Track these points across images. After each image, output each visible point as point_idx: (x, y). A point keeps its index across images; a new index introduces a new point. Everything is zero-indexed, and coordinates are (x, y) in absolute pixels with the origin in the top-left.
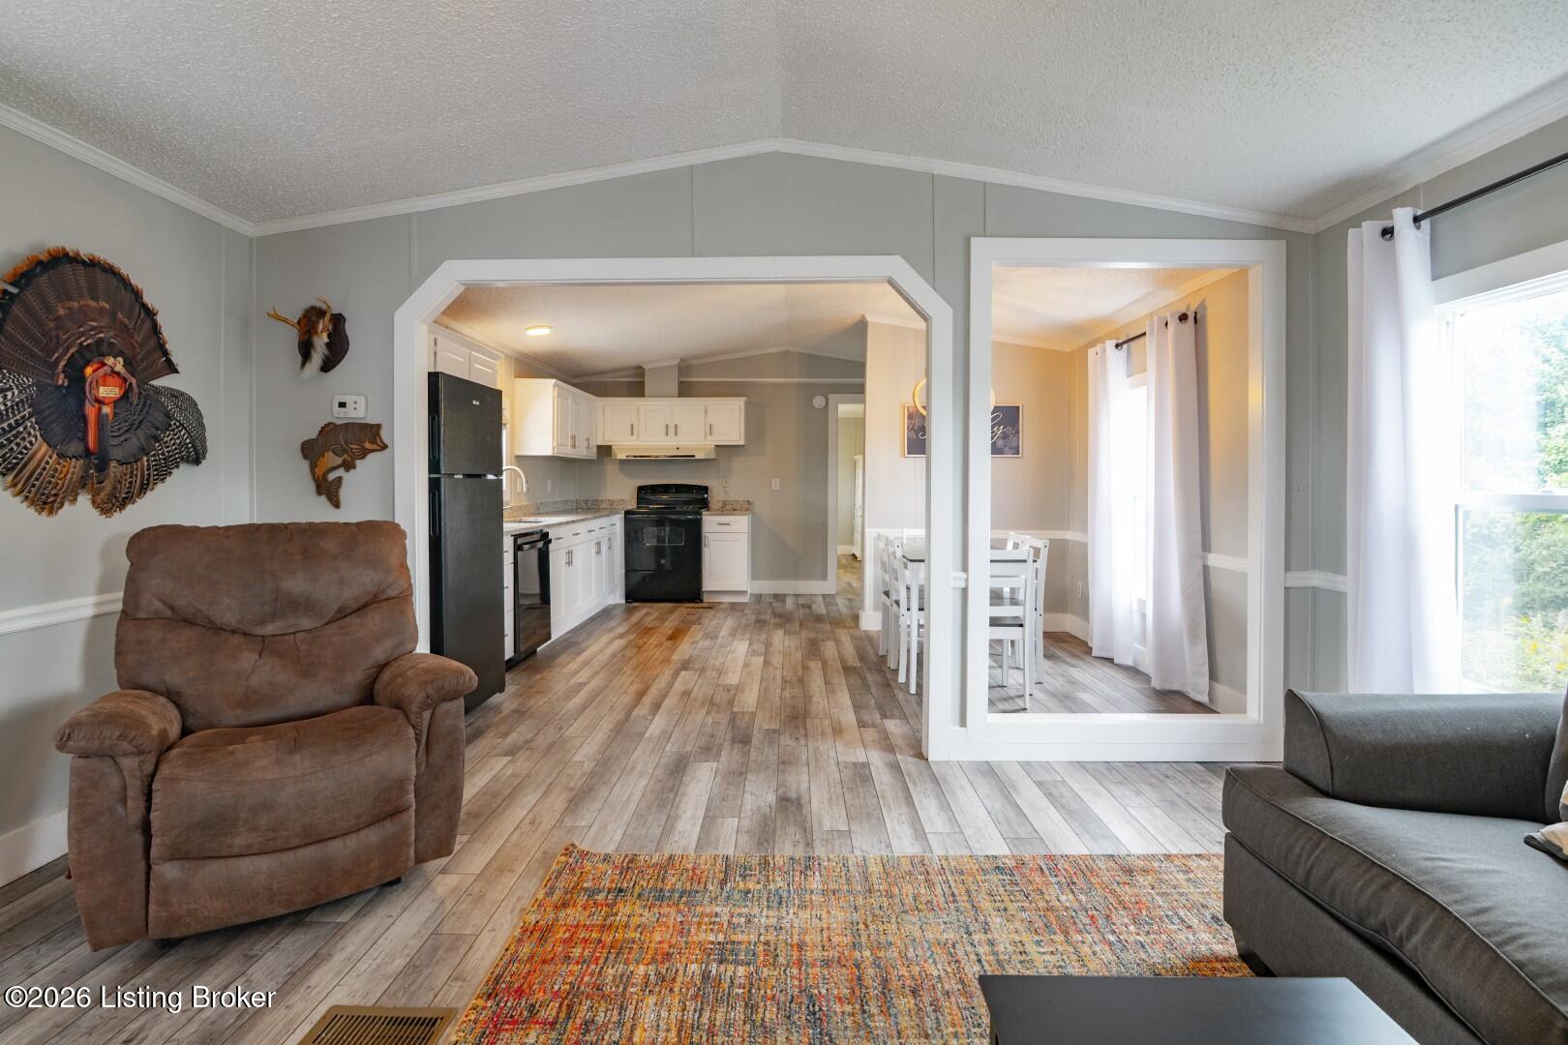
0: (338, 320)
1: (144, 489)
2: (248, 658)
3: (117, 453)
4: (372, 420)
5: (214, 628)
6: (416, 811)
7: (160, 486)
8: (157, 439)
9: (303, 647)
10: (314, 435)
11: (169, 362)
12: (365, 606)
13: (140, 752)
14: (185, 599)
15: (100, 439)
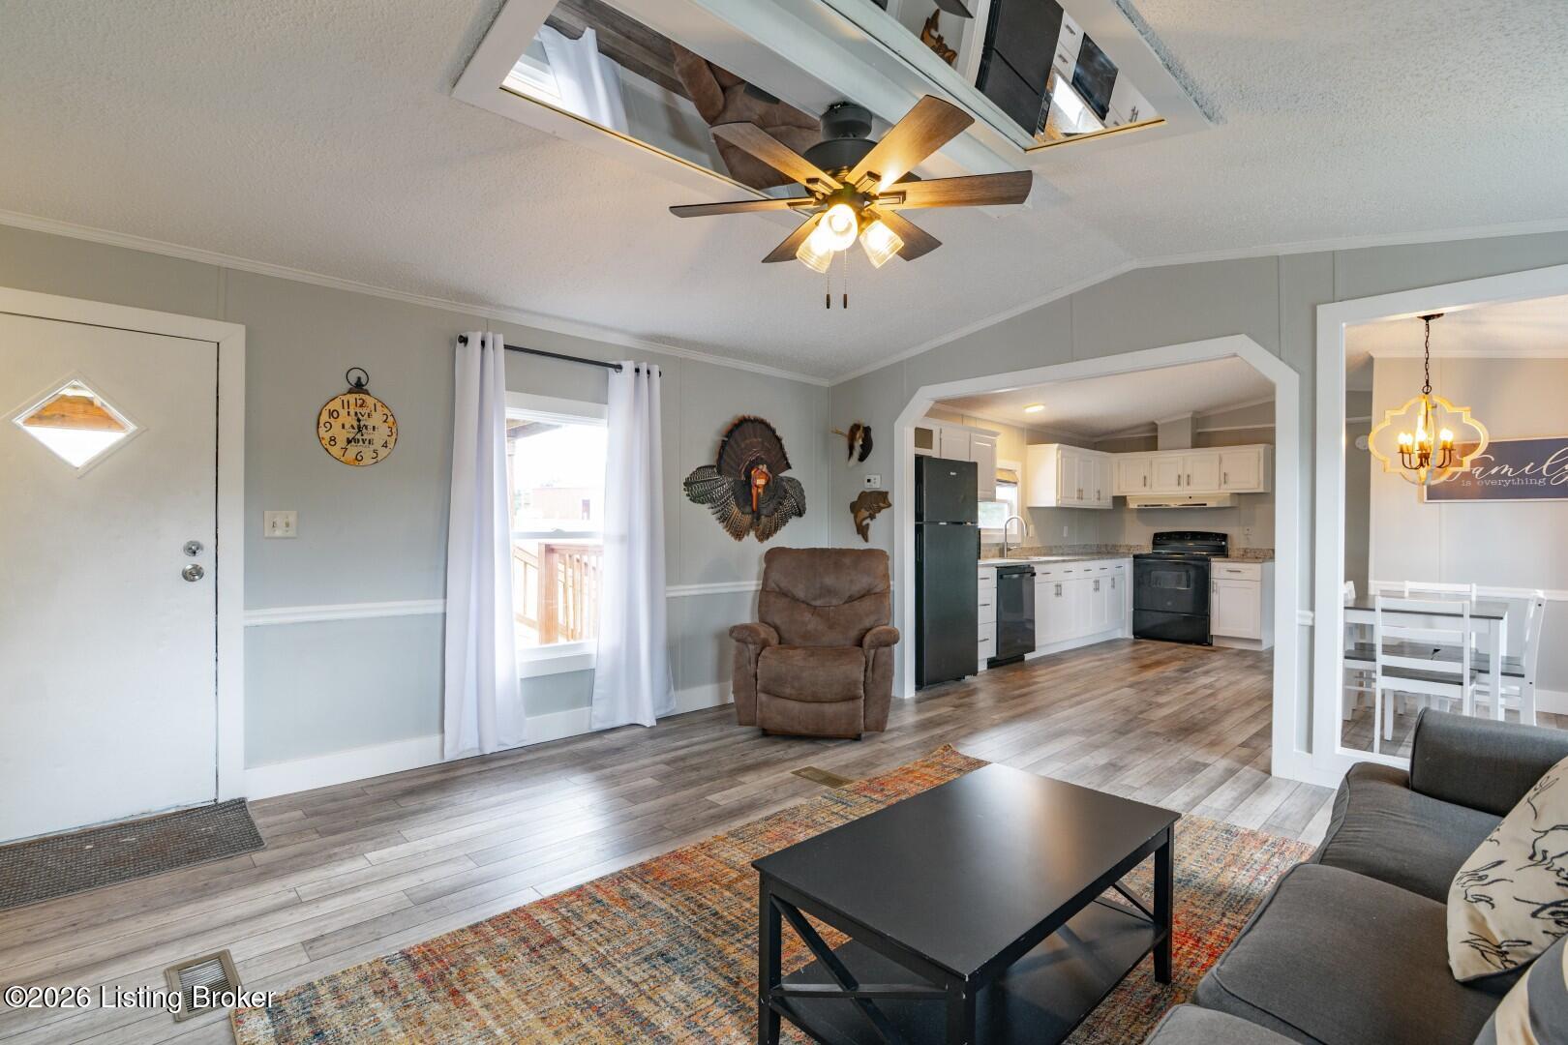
0: (867, 430)
1: (776, 529)
2: (807, 616)
3: (765, 512)
4: (883, 489)
5: (795, 599)
6: (865, 700)
7: (783, 528)
8: (781, 504)
9: (832, 614)
10: (856, 499)
11: (787, 463)
12: (863, 596)
13: (755, 643)
14: (784, 584)
15: (757, 505)
